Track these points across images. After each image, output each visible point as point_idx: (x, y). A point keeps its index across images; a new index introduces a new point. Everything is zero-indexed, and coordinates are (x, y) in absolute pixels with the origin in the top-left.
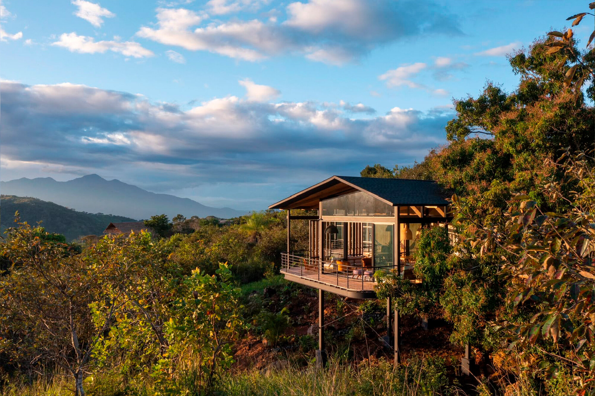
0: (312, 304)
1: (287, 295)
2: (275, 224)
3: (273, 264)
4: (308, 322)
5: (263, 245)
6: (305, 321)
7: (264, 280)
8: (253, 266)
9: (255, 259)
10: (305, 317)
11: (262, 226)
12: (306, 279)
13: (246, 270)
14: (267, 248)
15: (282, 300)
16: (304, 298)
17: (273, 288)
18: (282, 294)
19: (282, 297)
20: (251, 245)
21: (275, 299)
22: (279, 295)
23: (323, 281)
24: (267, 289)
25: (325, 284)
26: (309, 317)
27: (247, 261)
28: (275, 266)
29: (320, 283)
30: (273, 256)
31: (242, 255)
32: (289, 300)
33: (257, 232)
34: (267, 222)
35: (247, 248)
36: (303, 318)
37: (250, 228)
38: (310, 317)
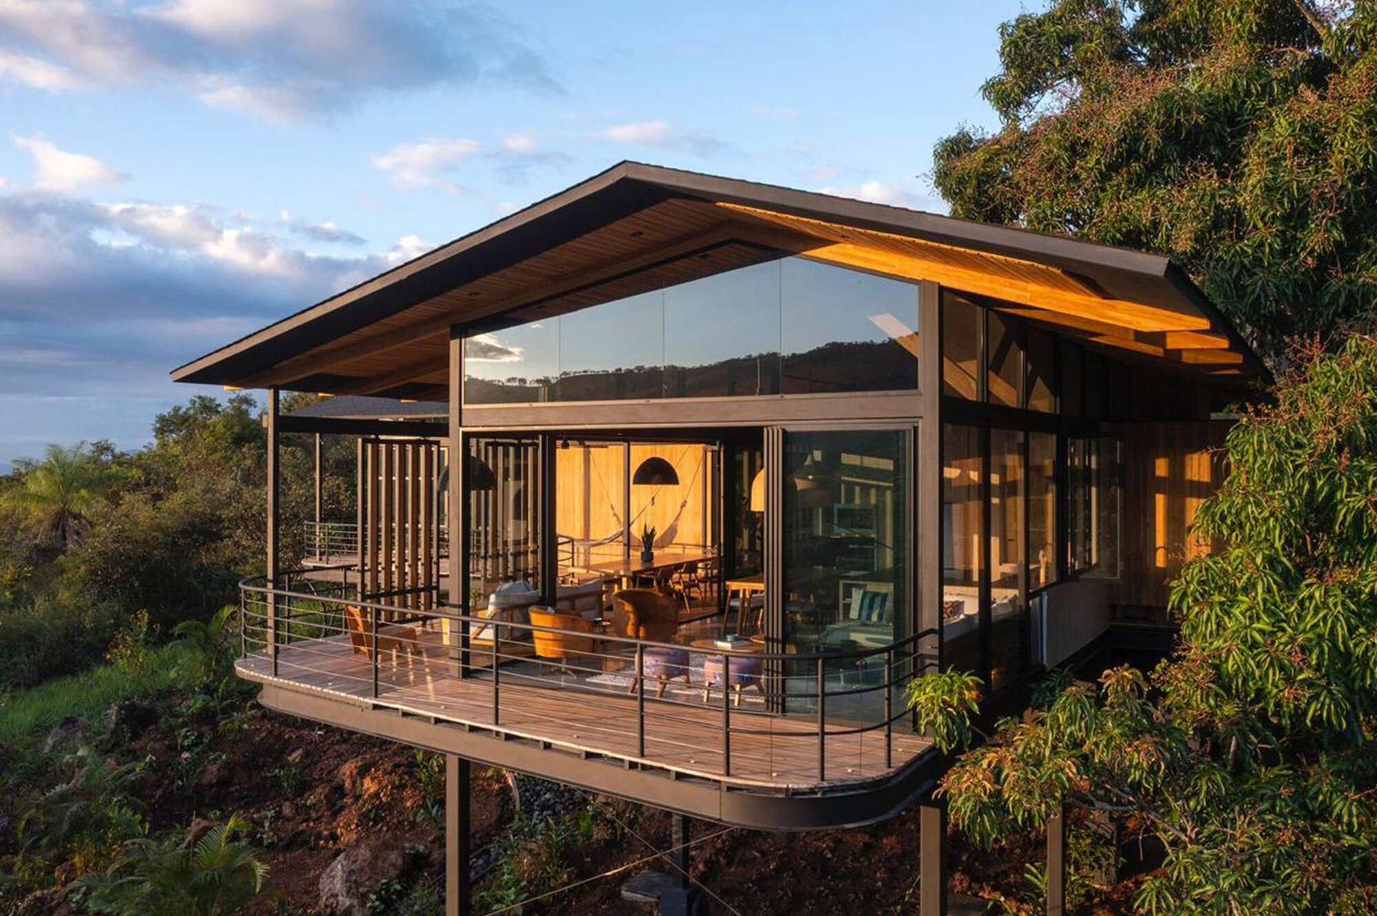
0: (307, 754)
1: (205, 729)
2: (126, 484)
3: (145, 616)
4: (303, 832)
5: (94, 548)
6: (290, 826)
7: (101, 671)
8: (58, 622)
9: (64, 596)
10: (287, 810)
11: (83, 492)
12: (405, 714)
13: (29, 637)
14: (111, 559)
15: (184, 749)
16: (270, 732)
17: (145, 703)
18: (184, 725)
19: (185, 736)
20: (46, 554)
21: (157, 746)
22: (172, 729)
23: (519, 723)
24: (121, 708)
25: (548, 746)
26: (303, 812)
27: (33, 603)
28: (150, 624)
29: (509, 737)
30: (132, 585)
31: (12, 586)
32: (211, 747)
33: (63, 509)
34: (100, 480)
35: (29, 560)
36: (279, 815)
37: (39, 498)
38: (310, 807)
